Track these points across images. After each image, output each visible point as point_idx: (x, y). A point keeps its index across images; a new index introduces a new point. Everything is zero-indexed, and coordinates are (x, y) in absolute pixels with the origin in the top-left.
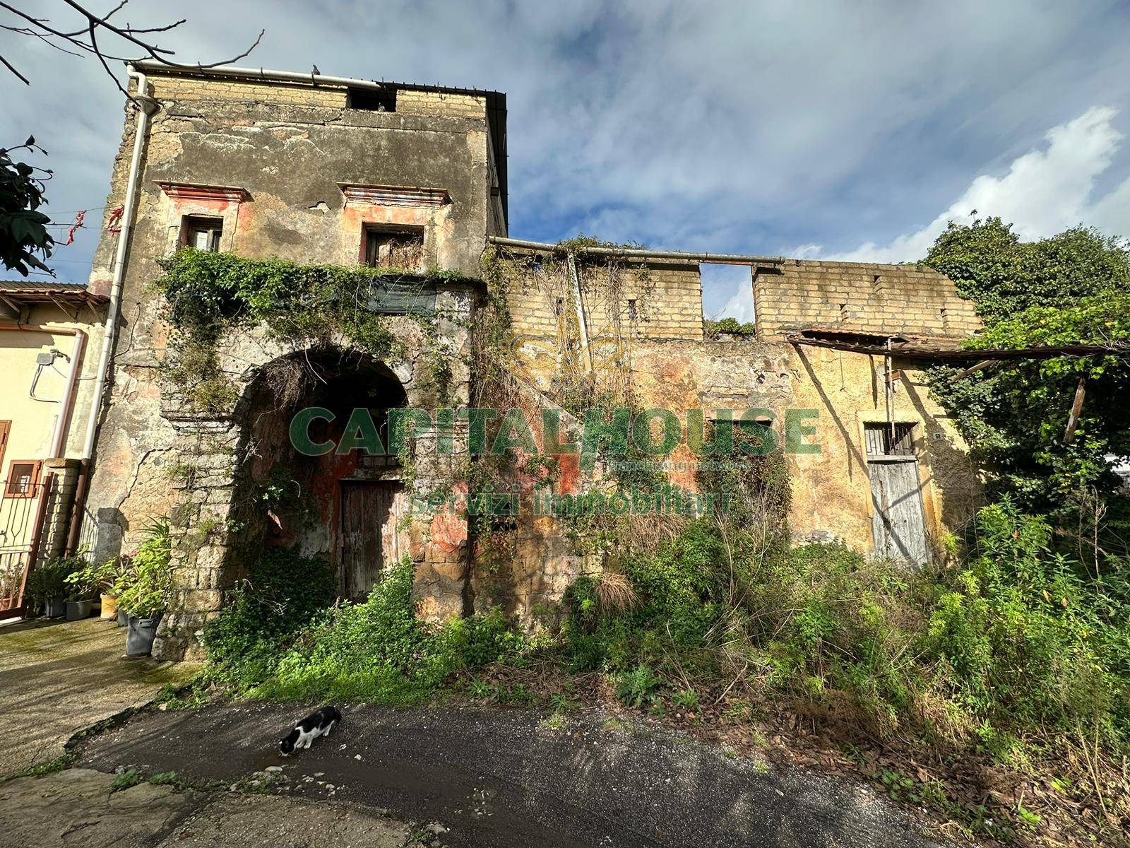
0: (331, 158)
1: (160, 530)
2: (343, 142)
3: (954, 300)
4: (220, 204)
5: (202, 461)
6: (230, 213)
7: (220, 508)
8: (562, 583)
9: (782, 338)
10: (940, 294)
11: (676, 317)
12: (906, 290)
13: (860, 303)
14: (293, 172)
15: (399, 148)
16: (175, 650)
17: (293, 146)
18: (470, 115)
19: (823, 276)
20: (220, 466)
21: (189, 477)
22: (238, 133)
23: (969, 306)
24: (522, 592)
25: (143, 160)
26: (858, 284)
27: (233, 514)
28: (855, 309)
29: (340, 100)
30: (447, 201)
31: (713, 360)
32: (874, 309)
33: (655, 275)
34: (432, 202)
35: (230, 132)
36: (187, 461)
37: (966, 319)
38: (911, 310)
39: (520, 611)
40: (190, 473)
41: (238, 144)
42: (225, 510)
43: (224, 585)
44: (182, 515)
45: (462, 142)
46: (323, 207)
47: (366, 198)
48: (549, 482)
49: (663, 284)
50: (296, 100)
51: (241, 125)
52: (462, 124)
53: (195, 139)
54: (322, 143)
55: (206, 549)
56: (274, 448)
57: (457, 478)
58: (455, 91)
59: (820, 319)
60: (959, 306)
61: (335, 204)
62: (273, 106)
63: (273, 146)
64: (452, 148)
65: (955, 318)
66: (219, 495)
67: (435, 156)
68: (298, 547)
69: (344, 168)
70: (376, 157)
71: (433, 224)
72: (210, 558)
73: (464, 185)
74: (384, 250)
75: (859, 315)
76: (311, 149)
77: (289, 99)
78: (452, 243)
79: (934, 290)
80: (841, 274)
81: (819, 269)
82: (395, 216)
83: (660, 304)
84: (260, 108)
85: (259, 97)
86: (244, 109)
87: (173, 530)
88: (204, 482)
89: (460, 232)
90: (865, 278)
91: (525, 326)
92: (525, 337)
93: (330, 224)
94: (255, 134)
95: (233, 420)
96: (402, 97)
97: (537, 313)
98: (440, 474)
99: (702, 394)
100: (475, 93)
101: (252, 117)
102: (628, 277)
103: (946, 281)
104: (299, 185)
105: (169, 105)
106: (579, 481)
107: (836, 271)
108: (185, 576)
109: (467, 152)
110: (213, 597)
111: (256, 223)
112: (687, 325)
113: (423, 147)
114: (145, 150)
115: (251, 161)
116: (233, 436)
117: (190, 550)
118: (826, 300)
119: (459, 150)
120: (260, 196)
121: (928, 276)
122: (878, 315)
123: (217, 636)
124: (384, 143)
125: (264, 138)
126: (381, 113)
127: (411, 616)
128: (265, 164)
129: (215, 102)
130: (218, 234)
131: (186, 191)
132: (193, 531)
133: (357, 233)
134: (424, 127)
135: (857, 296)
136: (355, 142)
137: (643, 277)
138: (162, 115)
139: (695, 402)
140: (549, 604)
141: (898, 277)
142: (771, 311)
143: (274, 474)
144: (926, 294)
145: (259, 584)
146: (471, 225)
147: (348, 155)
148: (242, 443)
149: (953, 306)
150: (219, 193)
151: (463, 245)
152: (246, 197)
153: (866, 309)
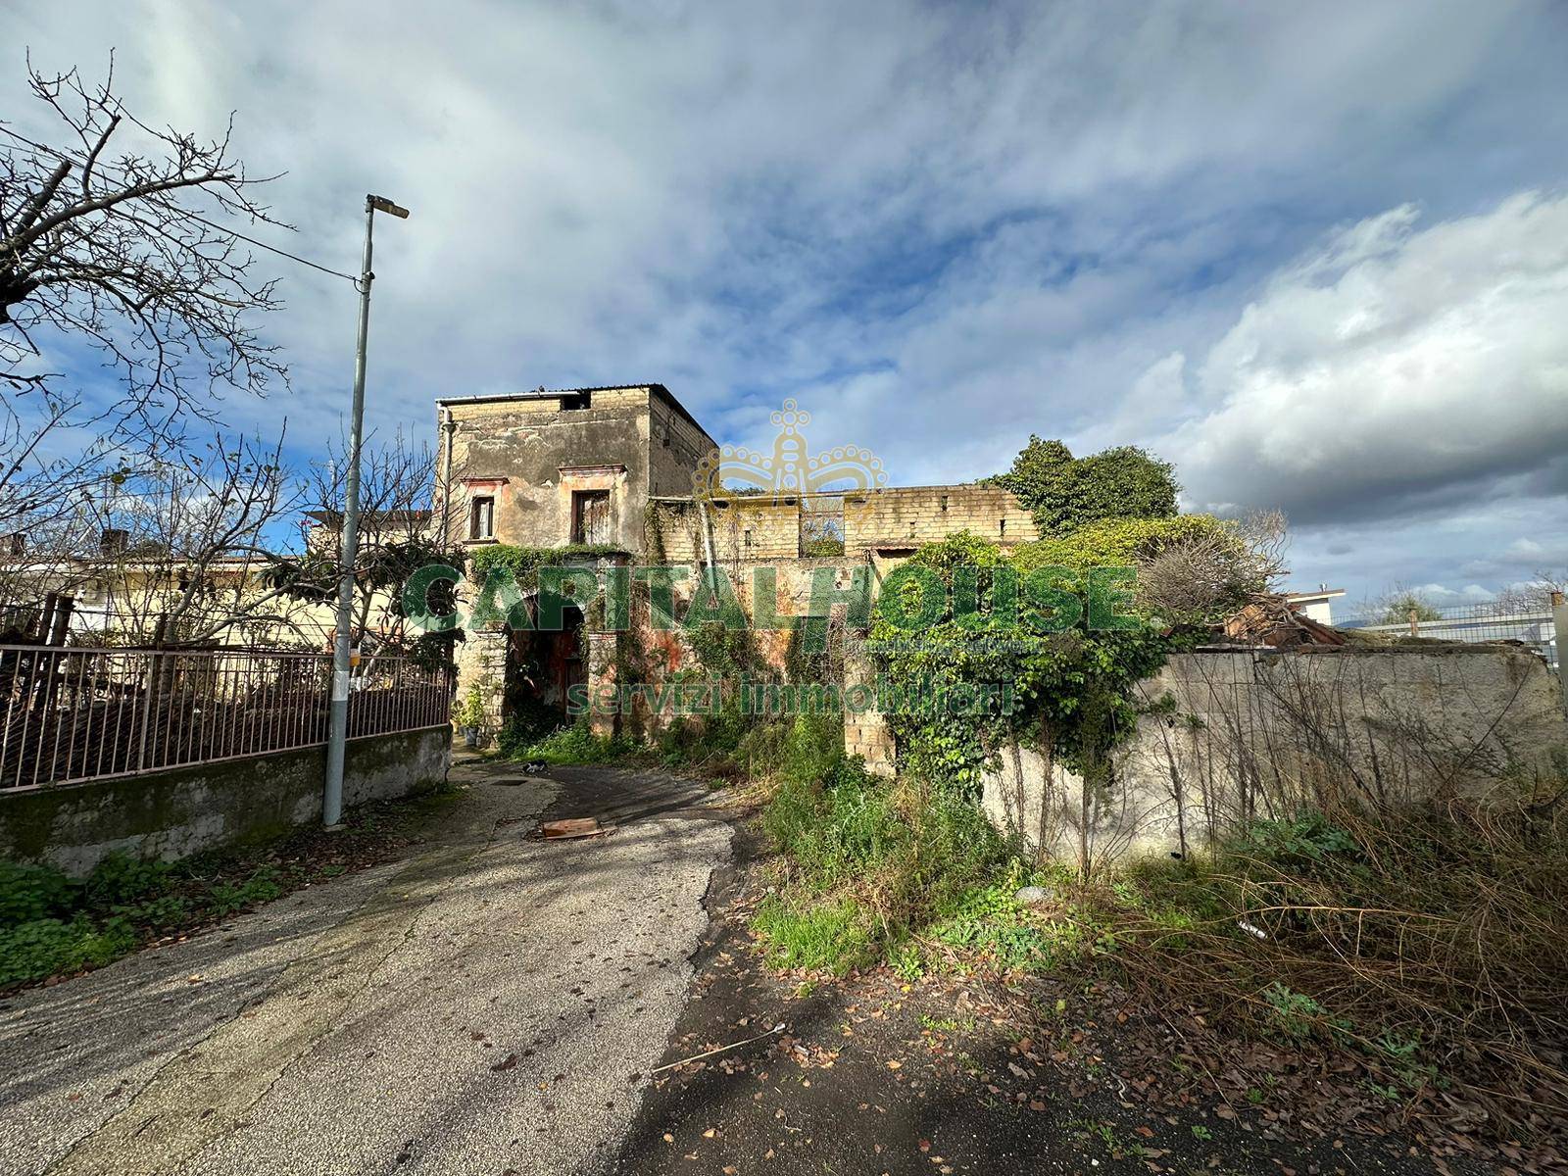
0: (552, 448)
1: (475, 687)
2: (559, 436)
3: (1014, 511)
4: (491, 487)
5: (492, 653)
6: (498, 493)
7: (500, 676)
8: (668, 720)
9: (859, 553)
10: (1001, 508)
11: (780, 542)
12: (970, 506)
13: (927, 520)
14: (531, 461)
15: (593, 434)
16: (486, 743)
17: (530, 442)
18: (639, 403)
19: (897, 501)
20: (499, 655)
21: (486, 661)
22: (499, 438)
23: (1028, 515)
24: (647, 724)
25: (450, 461)
26: (927, 505)
27: (506, 680)
28: (923, 525)
29: (556, 404)
30: (623, 470)
31: (803, 573)
32: (939, 524)
33: (765, 512)
34: (614, 472)
35: (494, 437)
36: (485, 653)
37: (1023, 527)
38: (973, 523)
39: (646, 734)
40: (487, 659)
41: (500, 445)
42: (502, 677)
43: (504, 714)
44: (485, 679)
45: (633, 424)
46: (549, 483)
47: (574, 474)
48: (663, 663)
49: (770, 518)
50: (531, 410)
51: (500, 432)
52: (633, 411)
53: (476, 445)
54: (547, 438)
55: (495, 696)
56: (525, 643)
57: (610, 662)
58: (628, 387)
59: (892, 536)
60: (1019, 516)
61: (556, 480)
62: (517, 416)
63: (519, 444)
64: (627, 430)
65: (1013, 527)
66: (500, 670)
67: (616, 439)
68: (543, 698)
69: (561, 455)
70: (579, 444)
71: (615, 487)
72: (498, 701)
73: (634, 457)
74: (588, 504)
75: (925, 530)
76: (540, 443)
77: (526, 410)
78: (627, 499)
79: (996, 504)
80: (913, 498)
81: (895, 495)
82: (592, 485)
83: (768, 533)
84: (511, 418)
85: (510, 411)
86: (501, 421)
87: (481, 687)
88: (493, 663)
89: (632, 492)
90: (934, 499)
91: (675, 554)
92: (673, 562)
93: (553, 494)
94: (508, 438)
95: (504, 632)
96: (595, 397)
97: (682, 545)
98: (602, 659)
99: (793, 598)
100: (641, 387)
101: (506, 425)
102: (746, 516)
103: (1009, 495)
104: (534, 469)
105: (461, 424)
106: (680, 663)
107: (910, 495)
108: (487, 708)
109: (637, 432)
110: (500, 720)
111: (512, 498)
112: (787, 547)
113: (608, 432)
114: (450, 456)
115: (507, 456)
116: (504, 641)
117: (489, 698)
118: (898, 521)
119: (632, 431)
120: (513, 479)
121: (991, 492)
122: (942, 529)
123: (502, 737)
124: (583, 433)
125: (513, 439)
126: (582, 412)
127: (588, 732)
128: (515, 457)
129: (484, 418)
130: (492, 504)
131: (473, 482)
132: (490, 688)
133: (569, 498)
134: (608, 417)
135: (926, 514)
136: (566, 435)
137: (756, 513)
138: (457, 431)
139: (788, 604)
140: (662, 731)
141: (964, 496)
142: (852, 532)
143: (526, 659)
144: (988, 508)
145: (520, 715)
146: (640, 485)
147: (562, 445)
148: (508, 644)
149: (1011, 517)
150: (491, 481)
151: (634, 501)
152: (506, 481)
153: (932, 525)
